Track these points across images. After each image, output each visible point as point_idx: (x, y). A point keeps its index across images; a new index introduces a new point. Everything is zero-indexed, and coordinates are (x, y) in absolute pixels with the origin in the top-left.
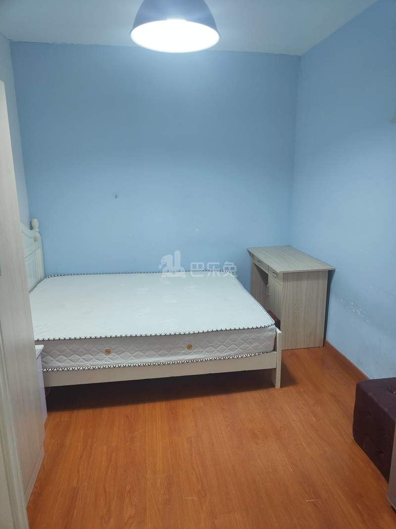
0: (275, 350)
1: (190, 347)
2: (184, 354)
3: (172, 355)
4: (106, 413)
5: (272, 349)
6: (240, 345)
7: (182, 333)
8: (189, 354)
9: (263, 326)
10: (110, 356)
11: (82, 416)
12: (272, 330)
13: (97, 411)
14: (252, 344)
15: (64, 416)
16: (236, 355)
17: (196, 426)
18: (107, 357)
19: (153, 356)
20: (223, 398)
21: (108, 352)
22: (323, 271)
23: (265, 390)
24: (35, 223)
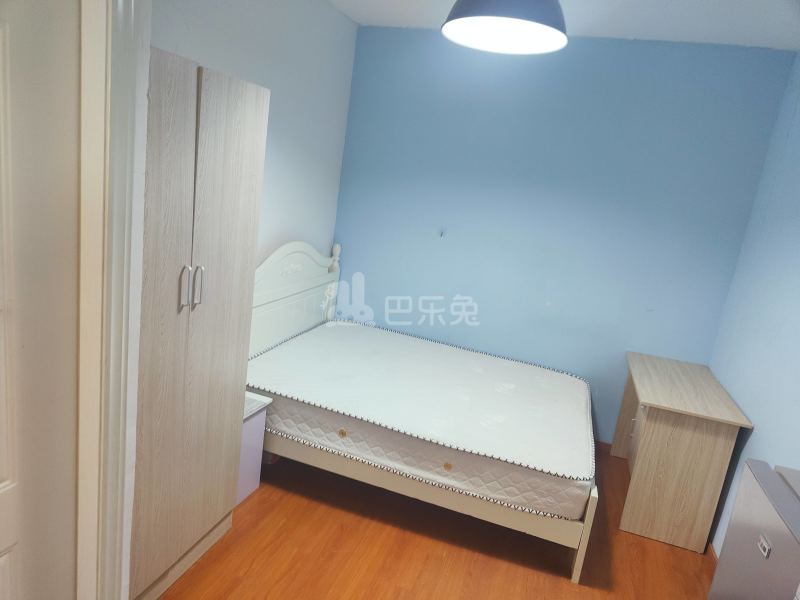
0: (582, 519)
1: (448, 466)
2: (439, 473)
3: (422, 468)
4: (322, 510)
5: (578, 517)
6: (524, 492)
7: (441, 443)
8: (446, 476)
9: (568, 476)
10: (345, 440)
11: (294, 502)
12: (582, 487)
13: (314, 504)
14: (544, 497)
15: (275, 494)
16: (515, 503)
17: (418, 578)
18: (340, 440)
19: (397, 460)
20: (480, 558)
21: (343, 434)
22: (729, 426)
23: (551, 576)
24: (337, 249)
